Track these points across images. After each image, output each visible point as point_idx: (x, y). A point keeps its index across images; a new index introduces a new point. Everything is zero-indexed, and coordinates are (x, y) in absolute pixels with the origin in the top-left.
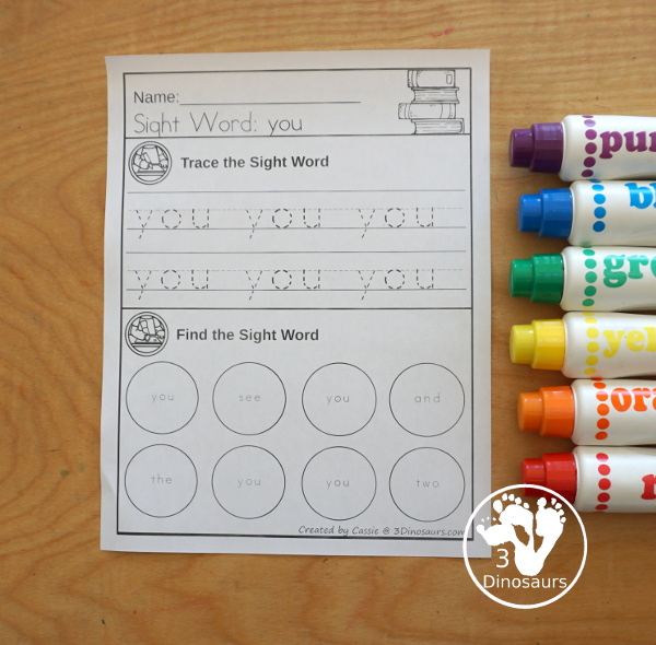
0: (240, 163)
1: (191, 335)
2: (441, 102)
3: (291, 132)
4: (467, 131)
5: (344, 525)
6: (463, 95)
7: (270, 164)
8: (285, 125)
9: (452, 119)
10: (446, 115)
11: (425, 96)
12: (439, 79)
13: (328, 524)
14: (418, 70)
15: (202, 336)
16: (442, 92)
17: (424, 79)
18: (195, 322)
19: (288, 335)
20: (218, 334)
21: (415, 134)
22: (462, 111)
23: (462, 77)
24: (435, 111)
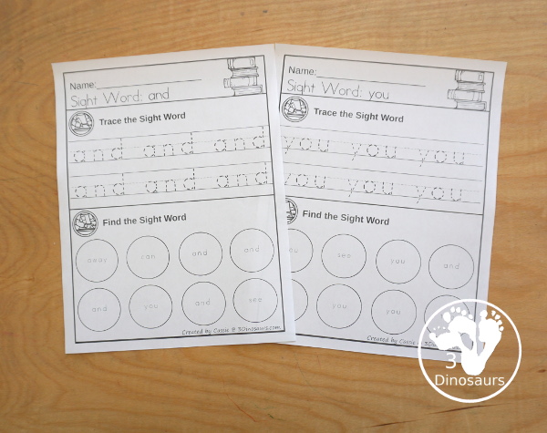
0: (350, 115)
1: (311, 215)
2: (473, 91)
3: (382, 99)
4: (488, 109)
5: (395, 337)
6: (487, 88)
7: (369, 117)
8: (379, 95)
9: (479, 102)
10: (476, 99)
11: (464, 86)
12: (474, 77)
13: (385, 336)
14: (462, 70)
15: (318, 215)
16: (475, 85)
17: (465, 76)
18: (314, 207)
19: (370, 220)
20: (328, 216)
21: (456, 108)
22: (486, 97)
23: (488, 77)
24: (469, 96)
